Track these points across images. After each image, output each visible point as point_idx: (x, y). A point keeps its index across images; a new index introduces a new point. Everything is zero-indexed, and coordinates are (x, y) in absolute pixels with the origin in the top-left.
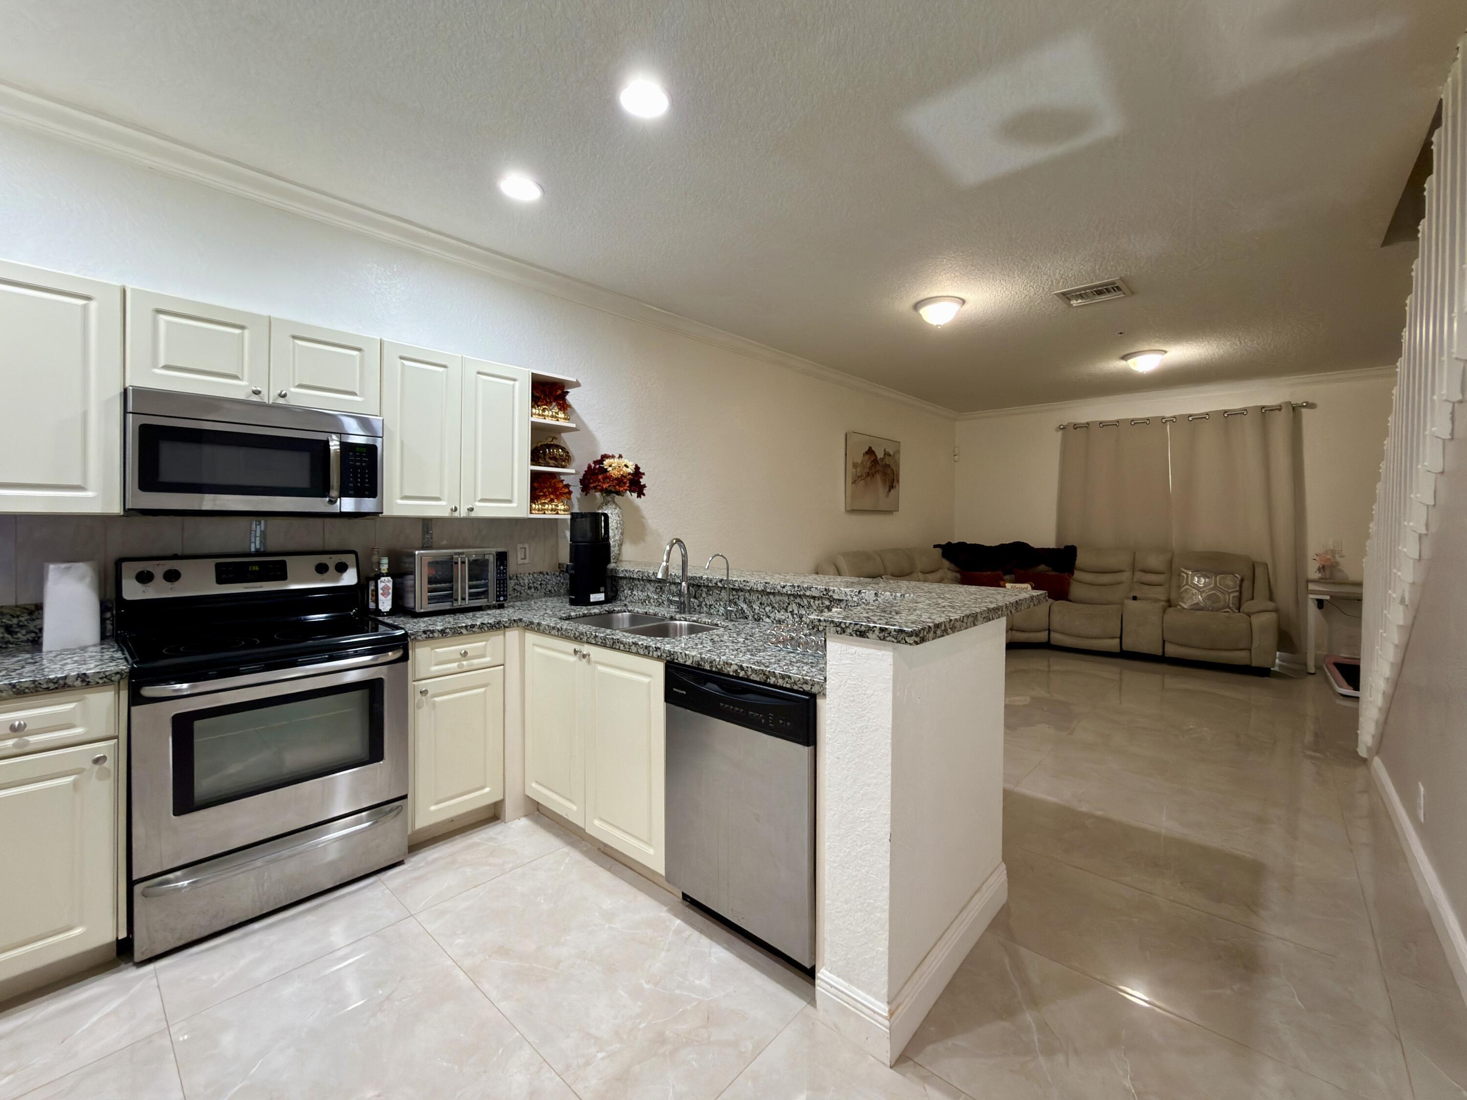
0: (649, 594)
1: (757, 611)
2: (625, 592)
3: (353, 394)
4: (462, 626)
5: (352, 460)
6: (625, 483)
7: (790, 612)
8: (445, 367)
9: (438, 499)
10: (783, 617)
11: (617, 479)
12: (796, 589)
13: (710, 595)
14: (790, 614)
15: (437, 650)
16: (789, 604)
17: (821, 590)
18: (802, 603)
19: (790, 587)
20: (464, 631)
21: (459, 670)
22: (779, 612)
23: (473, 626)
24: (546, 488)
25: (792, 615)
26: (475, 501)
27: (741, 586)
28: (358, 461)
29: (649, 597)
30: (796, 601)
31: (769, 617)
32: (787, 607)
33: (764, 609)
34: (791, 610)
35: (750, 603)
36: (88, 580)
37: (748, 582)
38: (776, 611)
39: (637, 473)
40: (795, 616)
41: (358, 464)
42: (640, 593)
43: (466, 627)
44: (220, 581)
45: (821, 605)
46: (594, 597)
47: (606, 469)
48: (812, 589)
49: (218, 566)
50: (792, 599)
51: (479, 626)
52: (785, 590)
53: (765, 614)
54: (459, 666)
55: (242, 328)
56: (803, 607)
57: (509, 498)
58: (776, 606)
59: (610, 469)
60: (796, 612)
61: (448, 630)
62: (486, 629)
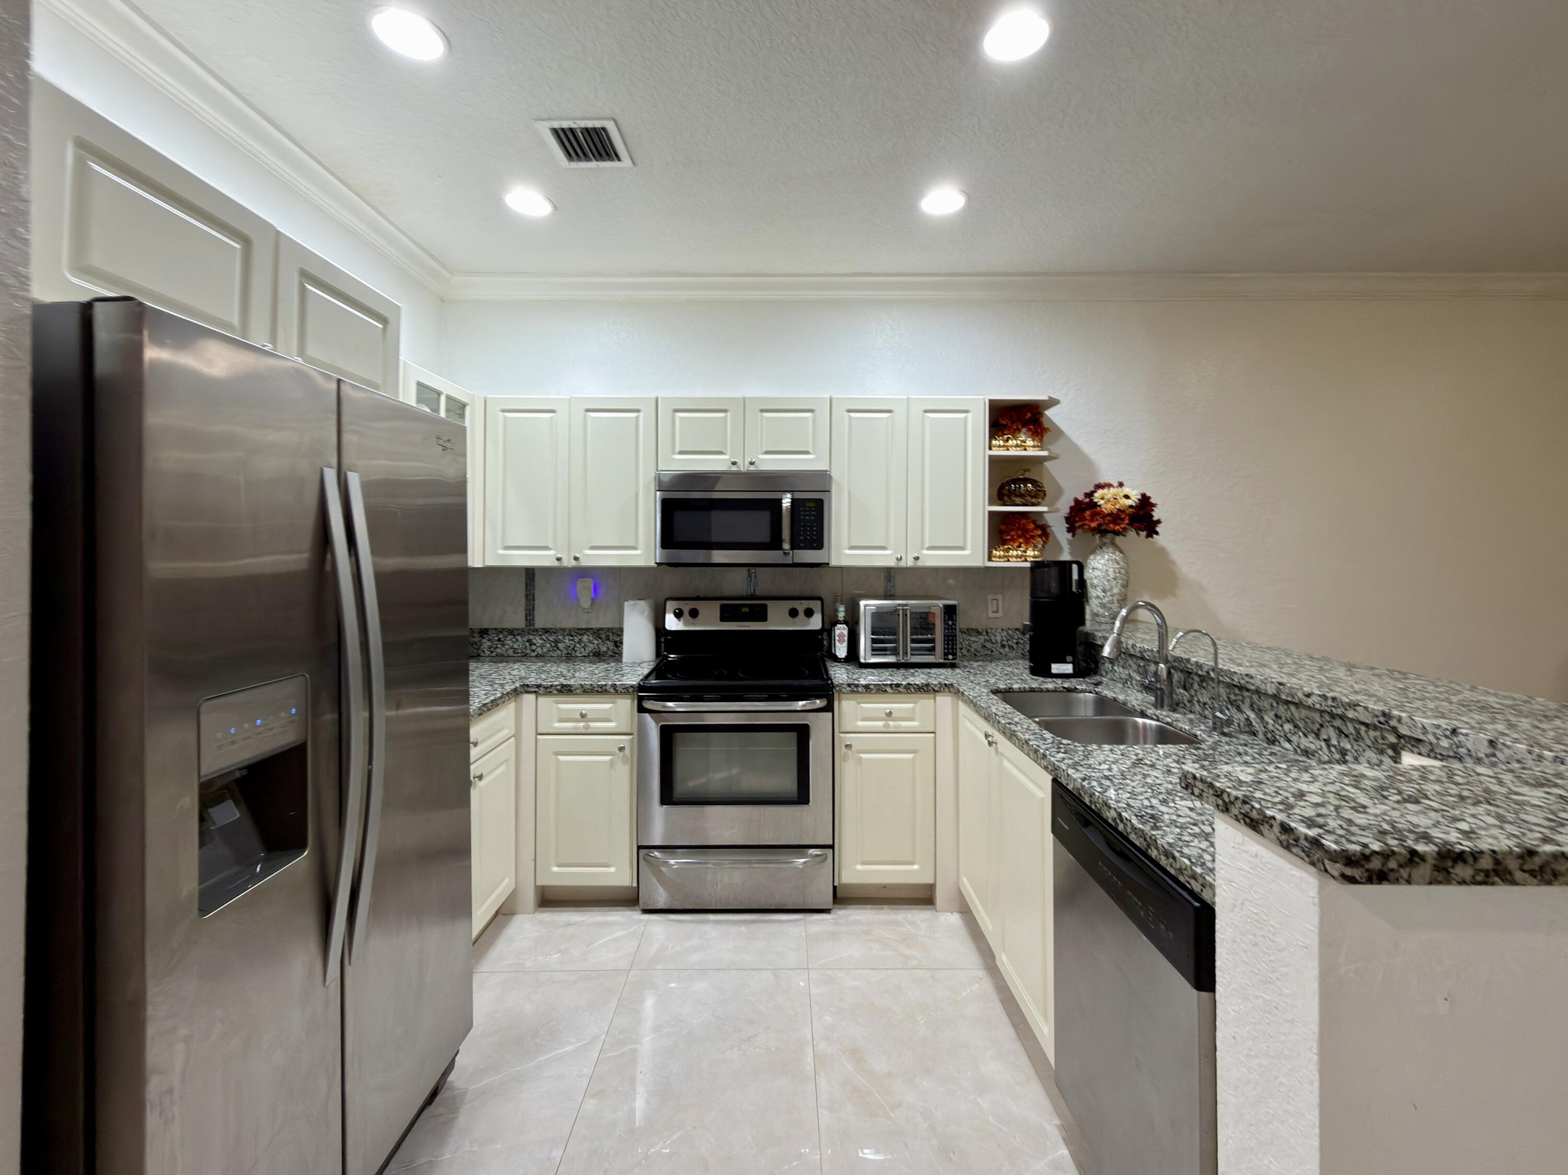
0: (1131, 673)
1: (1270, 727)
2: (1106, 665)
3: (807, 453)
4: (887, 684)
5: (803, 515)
6: (1123, 520)
7: (1325, 740)
8: (890, 411)
9: (883, 548)
10: (1313, 747)
11: (1111, 514)
12: (1330, 702)
13: (1204, 688)
14: (1323, 744)
15: (863, 705)
16: (1322, 726)
17: (1377, 713)
18: (1344, 728)
19: (1319, 699)
20: (889, 689)
21: (885, 730)
22: (1305, 736)
23: (898, 685)
24: (1014, 530)
25: (1329, 746)
26: (922, 549)
27: (1242, 682)
28: (808, 515)
29: (1131, 678)
30: (1335, 724)
31: (1289, 741)
32: (1319, 730)
33: (1282, 726)
34: (1325, 737)
35: (1260, 710)
36: (646, 613)
37: (1252, 678)
38: (1301, 734)
39: (1145, 503)
40: (1333, 749)
41: (807, 518)
42: (1121, 669)
43: (891, 685)
44: (723, 619)
45: (1380, 741)
46: (1056, 668)
47: (1096, 503)
48: (1358, 708)
49: (722, 607)
50: (1328, 718)
51: (905, 686)
52: (1310, 701)
53: (1282, 734)
54: (885, 726)
55: (725, 411)
56: (1347, 736)
57: (960, 544)
58: (1301, 725)
59: (1102, 502)
60: (1334, 742)
61: (872, 687)
62: (913, 690)
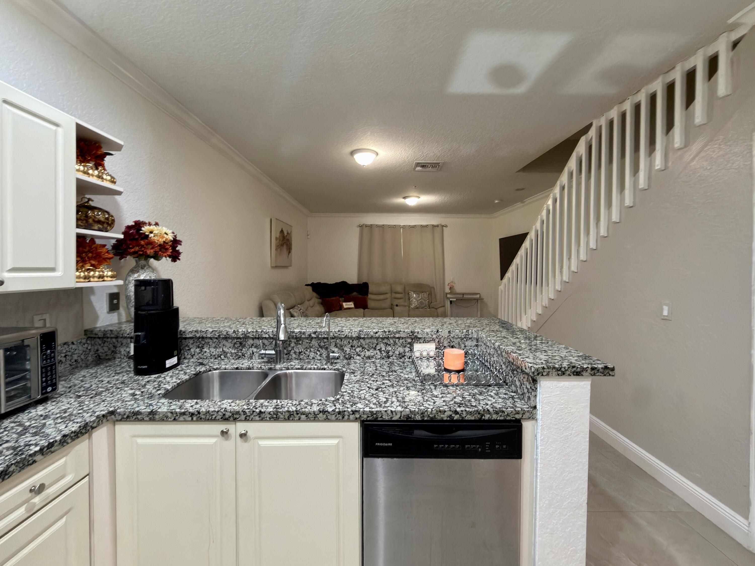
0: (225, 349)
1: (348, 352)
2: (192, 350)
6: (167, 249)
7: (378, 350)
10: (372, 354)
11: (160, 245)
12: (387, 333)
16: (377, 344)
17: (408, 332)
18: (389, 343)
19: (382, 333)
21: (28, 514)
22: (368, 350)
25: (381, 352)
29: (224, 353)
30: (384, 342)
31: (359, 355)
32: (376, 346)
33: (355, 350)
34: (379, 348)
35: (342, 346)
38: (366, 350)
39: (176, 241)
40: (383, 352)
42: (213, 350)
46: (169, 363)
47: (148, 235)
48: (401, 333)
50: (380, 340)
52: (377, 335)
53: (355, 353)
54: (27, 510)
56: (389, 345)
57: (51, 266)
58: (366, 346)
59: (152, 235)
60: (383, 349)
